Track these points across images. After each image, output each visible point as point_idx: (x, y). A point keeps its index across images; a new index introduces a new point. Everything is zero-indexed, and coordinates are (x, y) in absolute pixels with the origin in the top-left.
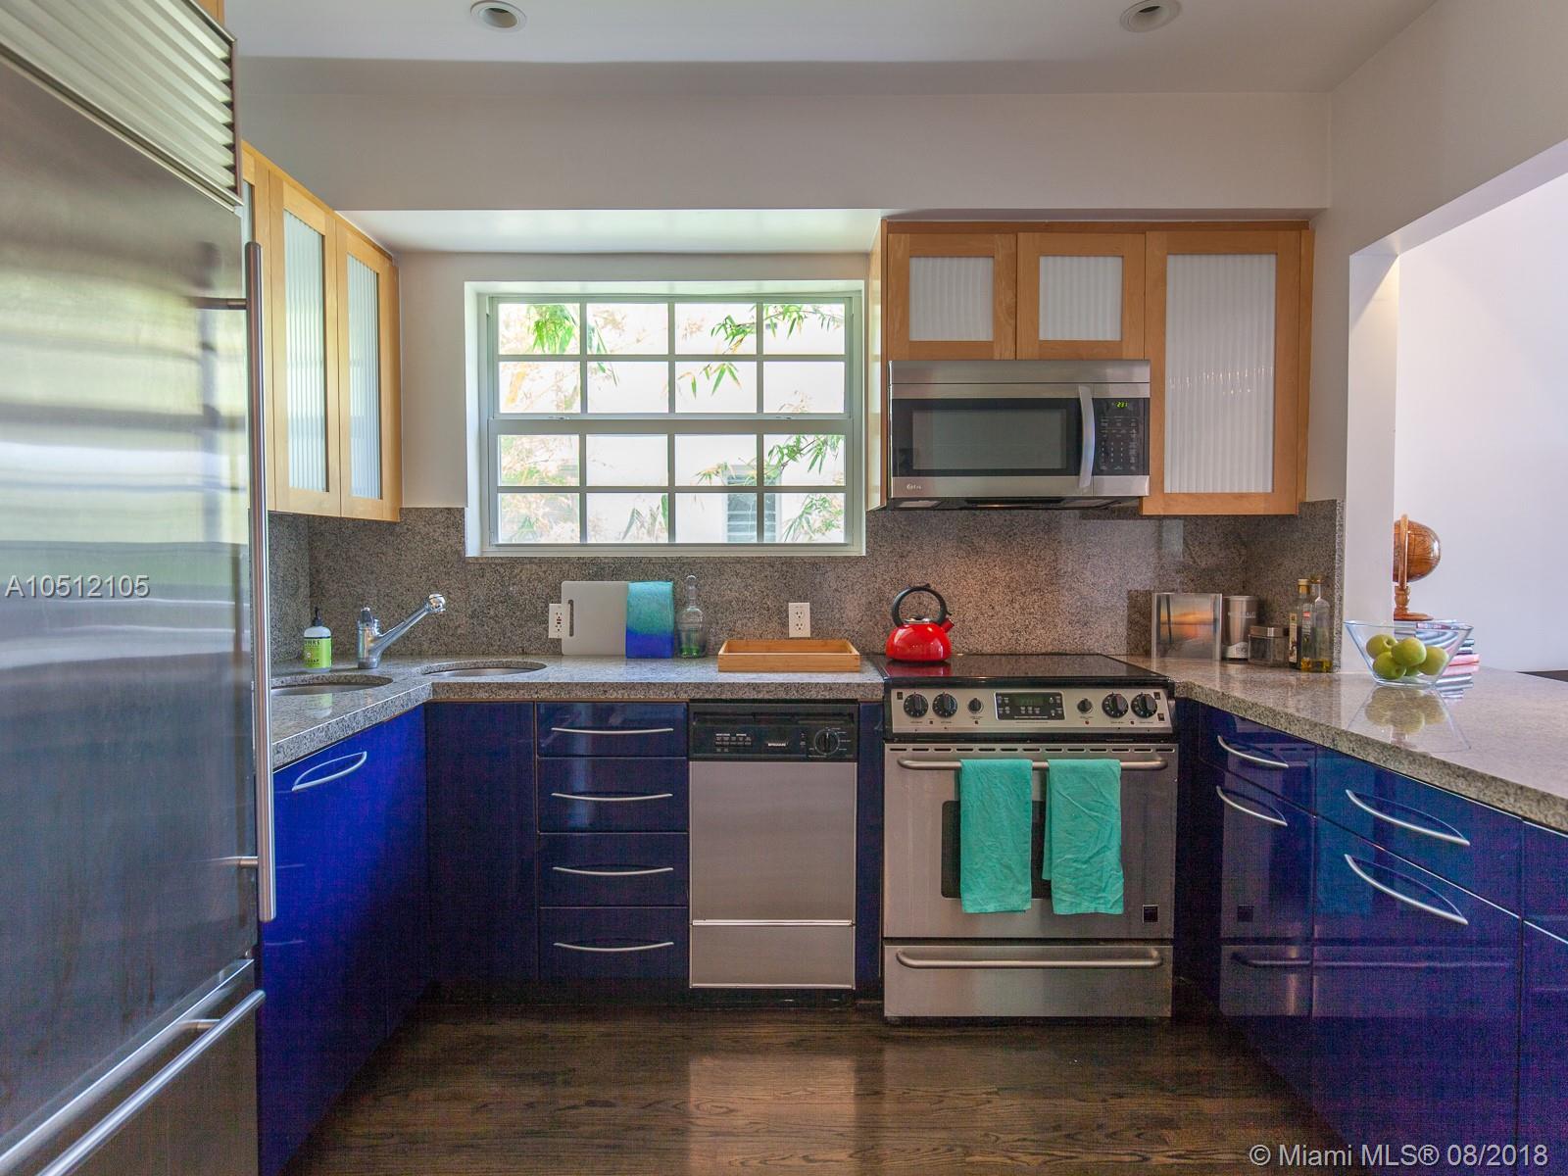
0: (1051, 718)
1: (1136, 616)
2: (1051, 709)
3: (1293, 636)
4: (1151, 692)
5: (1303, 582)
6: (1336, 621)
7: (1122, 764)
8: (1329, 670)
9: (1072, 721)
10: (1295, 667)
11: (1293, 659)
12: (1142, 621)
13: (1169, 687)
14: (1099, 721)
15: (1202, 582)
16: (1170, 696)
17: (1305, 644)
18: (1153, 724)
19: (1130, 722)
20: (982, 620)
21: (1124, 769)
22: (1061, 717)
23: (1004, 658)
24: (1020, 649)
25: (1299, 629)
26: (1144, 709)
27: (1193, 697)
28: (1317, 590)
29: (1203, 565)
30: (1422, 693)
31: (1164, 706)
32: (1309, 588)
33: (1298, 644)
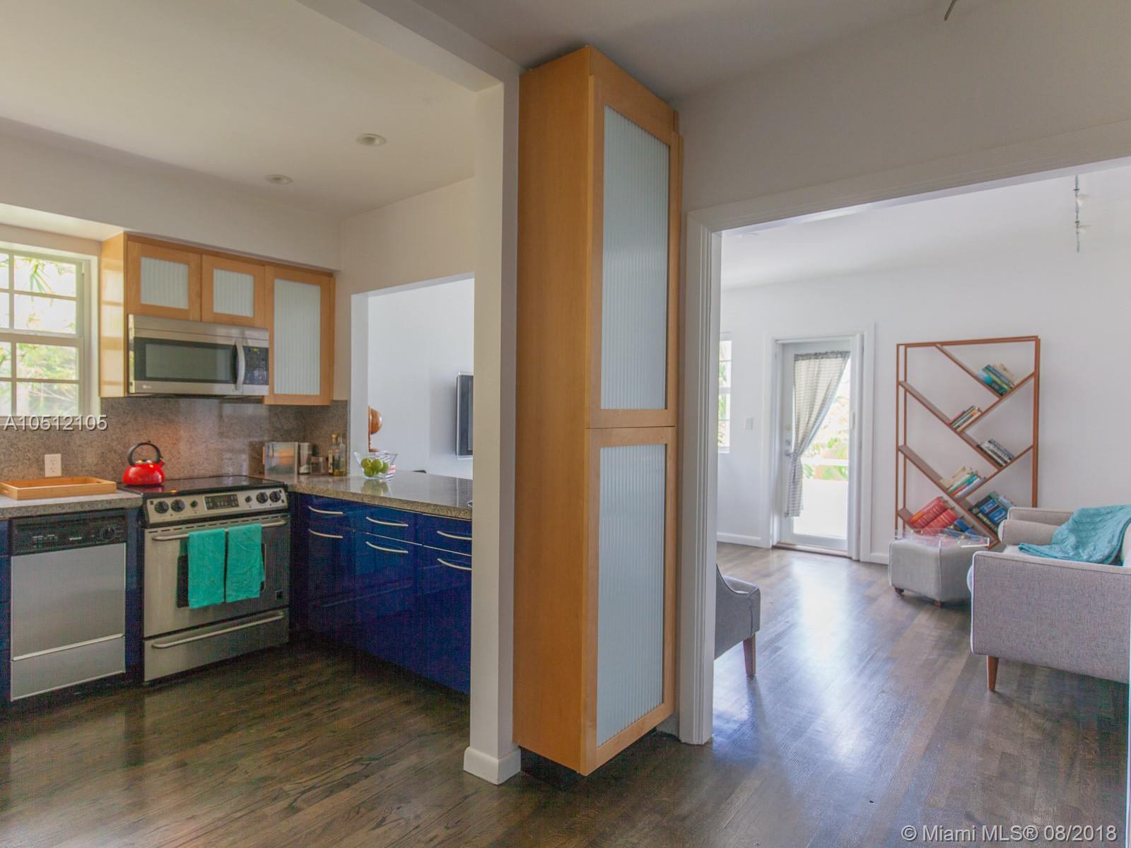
0: (232, 506)
1: (256, 455)
2: (232, 502)
3: (331, 460)
4: (277, 490)
5: (334, 436)
6: (348, 454)
7: (263, 525)
8: (346, 475)
9: (243, 507)
10: (331, 475)
11: (331, 471)
12: (258, 457)
13: (285, 487)
14: (255, 506)
15: (286, 437)
16: (286, 491)
17: (336, 464)
18: (279, 504)
19: (269, 505)
20: (173, 460)
21: (263, 528)
22: (237, 506)
23: (186, 481)
24: (195, 475)
25: (333, 458)
26: (275, 498)
27: (296, 490)
28: (340, 440)
29: (286, 428)
30: (381, 481)
31: (283, 495)
32: (337, 439)
33: (333, 464)
